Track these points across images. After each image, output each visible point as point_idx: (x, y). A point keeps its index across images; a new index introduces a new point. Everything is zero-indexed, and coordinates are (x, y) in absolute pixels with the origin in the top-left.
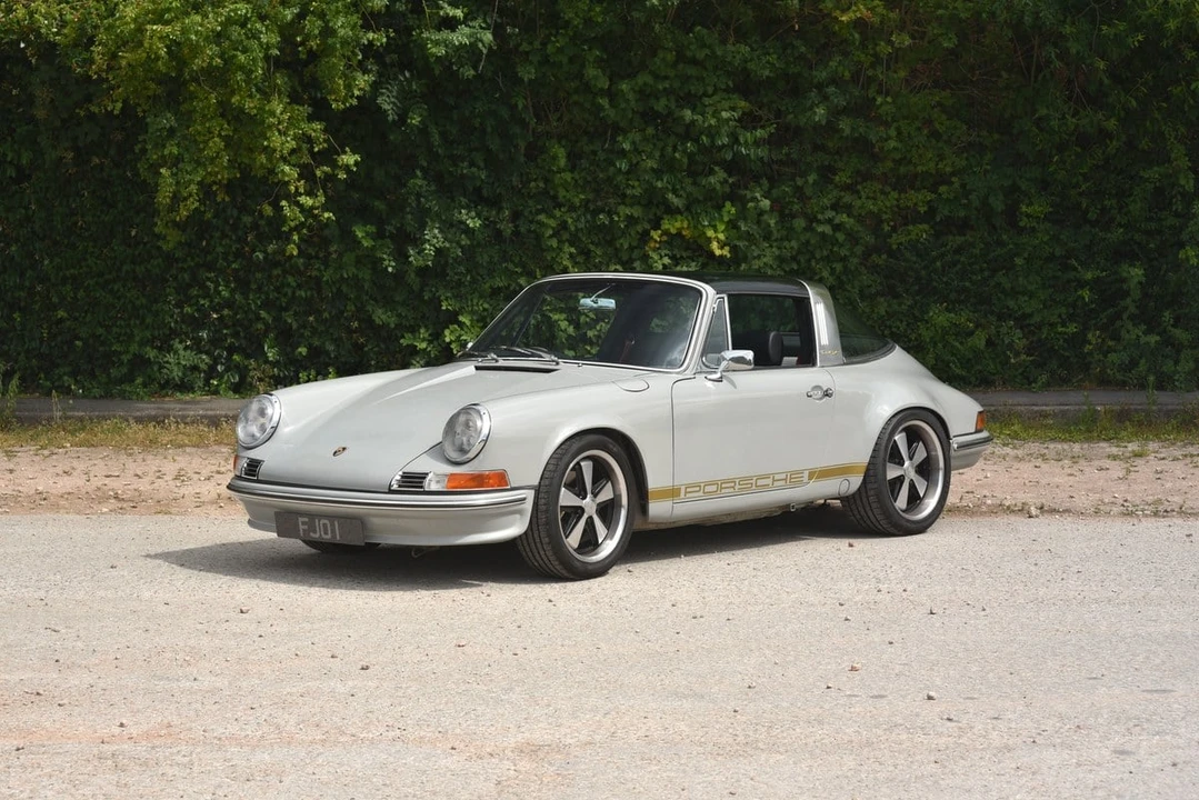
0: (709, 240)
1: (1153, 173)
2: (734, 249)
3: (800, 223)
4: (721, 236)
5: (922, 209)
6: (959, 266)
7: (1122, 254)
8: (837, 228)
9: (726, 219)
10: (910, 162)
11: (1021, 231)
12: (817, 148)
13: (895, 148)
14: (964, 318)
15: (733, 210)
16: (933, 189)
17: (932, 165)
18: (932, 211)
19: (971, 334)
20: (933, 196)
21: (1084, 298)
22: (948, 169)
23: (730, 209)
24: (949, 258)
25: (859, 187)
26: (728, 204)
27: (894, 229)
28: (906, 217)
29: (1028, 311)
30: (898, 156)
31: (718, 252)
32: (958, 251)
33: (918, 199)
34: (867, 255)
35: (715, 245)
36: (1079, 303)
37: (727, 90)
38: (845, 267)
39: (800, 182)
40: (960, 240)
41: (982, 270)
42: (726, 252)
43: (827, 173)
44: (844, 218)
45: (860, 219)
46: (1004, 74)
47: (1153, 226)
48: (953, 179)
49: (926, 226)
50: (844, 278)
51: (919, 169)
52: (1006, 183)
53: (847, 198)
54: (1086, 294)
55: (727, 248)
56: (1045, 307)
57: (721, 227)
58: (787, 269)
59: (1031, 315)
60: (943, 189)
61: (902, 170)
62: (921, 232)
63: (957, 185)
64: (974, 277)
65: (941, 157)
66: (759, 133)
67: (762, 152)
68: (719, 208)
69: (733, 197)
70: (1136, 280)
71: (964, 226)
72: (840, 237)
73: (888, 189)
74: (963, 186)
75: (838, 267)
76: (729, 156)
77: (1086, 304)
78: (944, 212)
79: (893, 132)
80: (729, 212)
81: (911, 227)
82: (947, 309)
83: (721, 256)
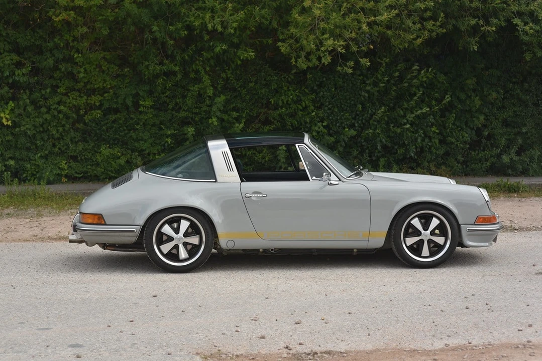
0: (2, 118)
1: (196, 88)
2: (14, 122)
3: (44, 110)
4: (8, 116)
5: (98, 104)
6: (114, 129)
7: (185, 122)
8: (60, 112)
9: (9, 108)
10: (91, 83)
11: (141, 113)
12: (51, 77)
13: (84, 77)
14: (117, 151)
15: (13, 105)
16: (102, 95)
17: (101, 84)
18: (101, 105)
19: (119, 158)
20: (102, 98)
21: (168, 142)
22: (109, 86)
23: (11, 104)
24: (109, 125)
25: (69, 94)
26: (11, 102)
27: (86, 113)
28: (92, 108)
29: (144, 148)
30: (86, 81)
31: (5, 123)
32: (114, 122)
33: (95, 99)
34: (73, 124)
35: (4, 121)
36: (166, 144)
37: (9, 51)
38: (64, 130)
39: (43, 92)
40: (114, 117)
41: (124, 130)
42: (9, 123)
43: (55, 88)
44: (62, 107)
45: (70, 108)
46: (133, 45)
47: (197, 111)
48: (111, 91)
49: (99, 111)
50: (63, 134)
51: (96, 86)
52: (134, 92)
53: (64, 98)
54: (169, 140)
55: (10, 121)
56: (152, 146)
57: (7, 112)
58: (38, 131)
59: (145, 150)
60: (106, 95)
61: (88, 87)
62: (98, 114)
63: (111, 93)
64: (121, 134)
65: (105, 81)
66: (24, 71)
67: (25, 79)
68: (7, 103)
69: (13, 99)
70: (191, 133)
71: (116, 111)
72: (61, 116)
73: (82, 95)
74: (114, 93)
75: (61, 129)
76: (11, 81)
77: (169, 145)
78: (106, 105)
79: (82, 70)
80: (11, 105)
81: (93, 112)
82: (109, 147)
83: (7, 125)
